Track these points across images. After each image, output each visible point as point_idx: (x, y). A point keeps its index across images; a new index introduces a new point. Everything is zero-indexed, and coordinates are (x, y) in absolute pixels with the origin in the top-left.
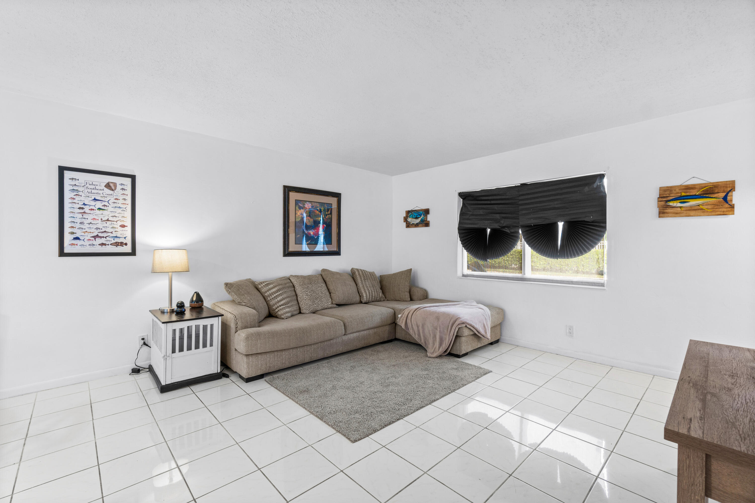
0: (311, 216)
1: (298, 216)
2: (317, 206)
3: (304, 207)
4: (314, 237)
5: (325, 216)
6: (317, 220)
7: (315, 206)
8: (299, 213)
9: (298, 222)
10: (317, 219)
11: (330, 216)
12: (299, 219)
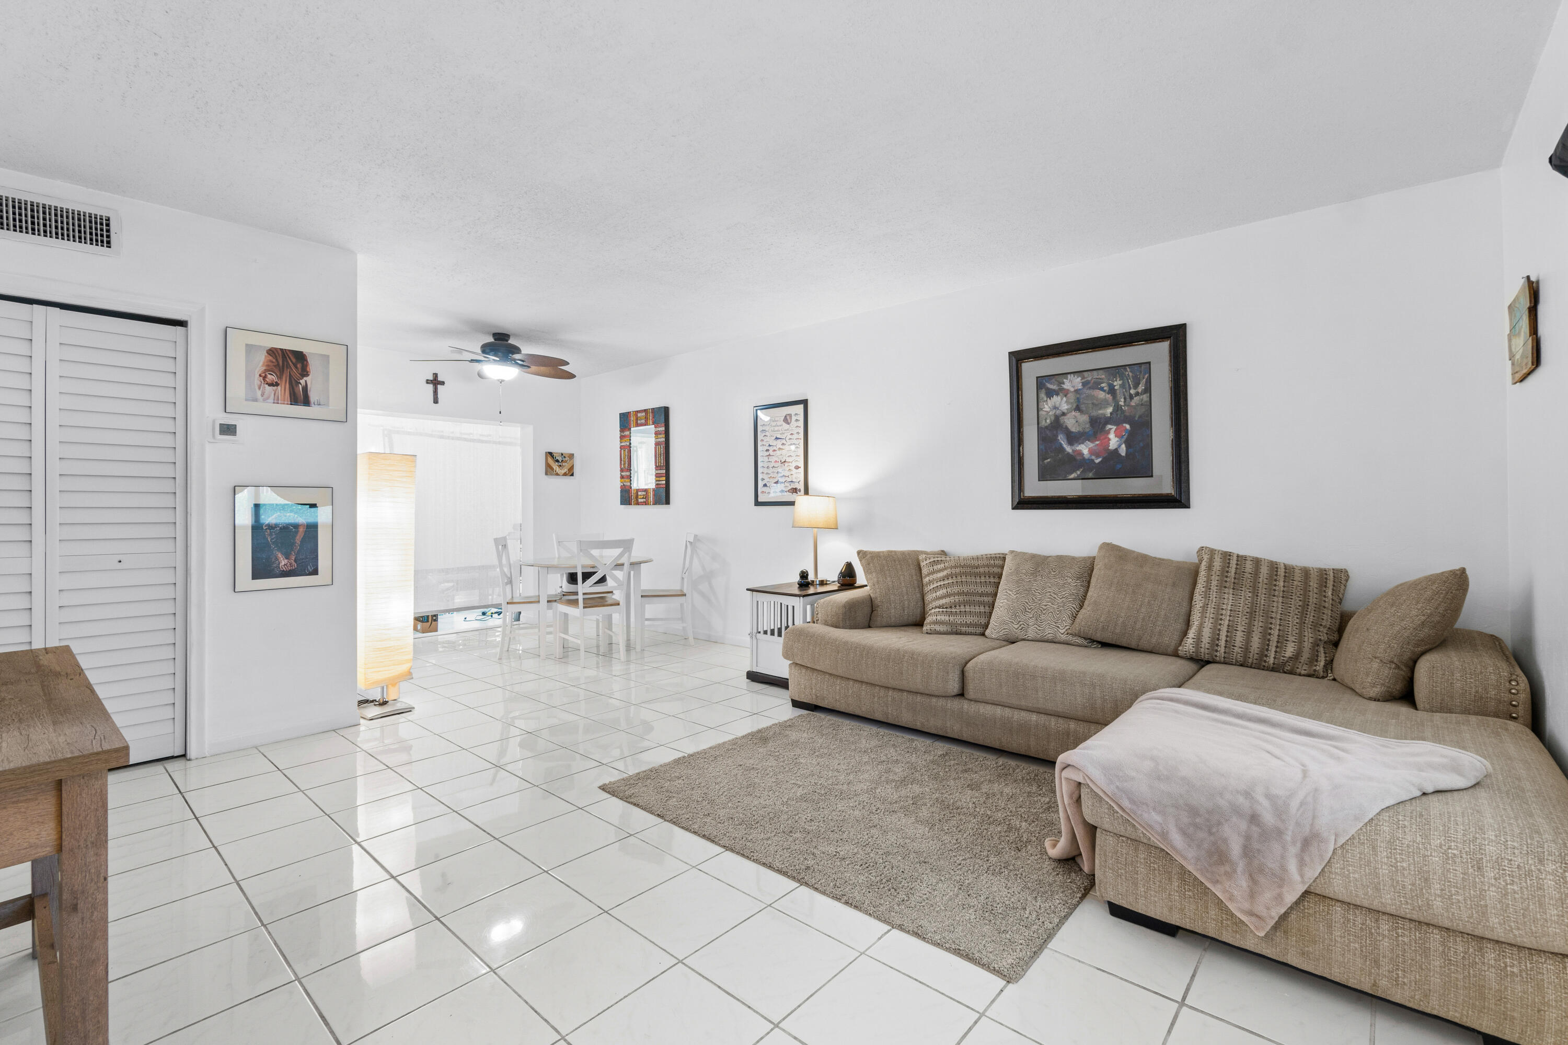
0: (1083, 407)
1: (1044, 413)
2: (1100, 379)
3: (1062, 390)
4: (1093, 460)
5: (1128, 400)
6: (1102, 414)
7: (1092, 382)
8: (1047, 407)
9: (1046, 427)
10: (1101, 412)
11: (1145, 397)
12: (1048, 421)
